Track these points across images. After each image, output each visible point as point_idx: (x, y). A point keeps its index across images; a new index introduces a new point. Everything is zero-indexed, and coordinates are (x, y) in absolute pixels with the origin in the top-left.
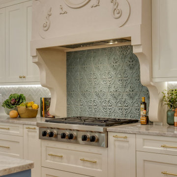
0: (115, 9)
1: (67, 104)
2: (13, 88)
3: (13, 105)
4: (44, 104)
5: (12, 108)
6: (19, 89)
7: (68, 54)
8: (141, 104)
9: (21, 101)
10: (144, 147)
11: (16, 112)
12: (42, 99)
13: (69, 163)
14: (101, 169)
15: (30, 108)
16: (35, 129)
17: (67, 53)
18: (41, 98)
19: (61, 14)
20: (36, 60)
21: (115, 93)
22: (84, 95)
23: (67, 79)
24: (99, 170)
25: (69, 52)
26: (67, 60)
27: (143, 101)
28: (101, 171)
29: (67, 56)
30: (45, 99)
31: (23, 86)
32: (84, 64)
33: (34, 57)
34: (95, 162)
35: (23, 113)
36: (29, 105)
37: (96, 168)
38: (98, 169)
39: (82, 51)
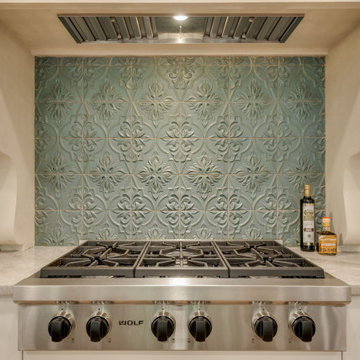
1: (38, 207)
7: (42, 63)
21: (204, 177)
22: (100, 181)
32: (100, 95)
39: (94, 59)
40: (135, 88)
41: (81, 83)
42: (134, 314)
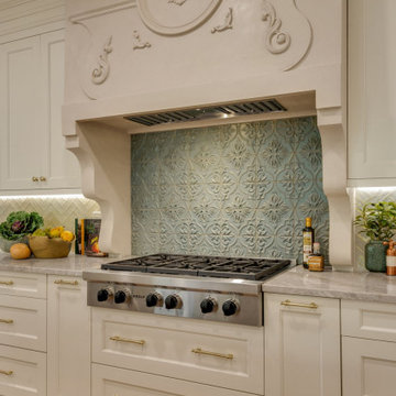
0: (274, 34)
1: (133, 231)
2: (14, 201)
3: (18, 232)
4: (83, 230)
5: (15, 239)
6: (28, 203)
7: (135, 138)
8: (304, 230)
9: (34, 226)
10: (364, 328)
11: (24, 246)
12: (80, 222)
13: (160, 357)
14: (245, 372)
15: (58, 239)
16: (76, 283)
17: (132, 136)
18: (76, 220)
19: (135, 48)
20: (76, 144)
21: (237, 211)
22: (169, 214)
23: (132, 184)
24: (239, 374)
25: (136, 135)
26: (132, 149)
27: (308, 224)
28: (247, 376)
29: (132, 141)
30: (87, 222)
31: (35, 197)
32: (169, 156)
33: (68, 137)
34: (230, 358)
35: (41, 250)
36: (53, 233)
37: (232, 369)
38: (236, 371)
39: (165, 132)
40: (190, 150)
41: (157, 149)
42: (137, 291)
